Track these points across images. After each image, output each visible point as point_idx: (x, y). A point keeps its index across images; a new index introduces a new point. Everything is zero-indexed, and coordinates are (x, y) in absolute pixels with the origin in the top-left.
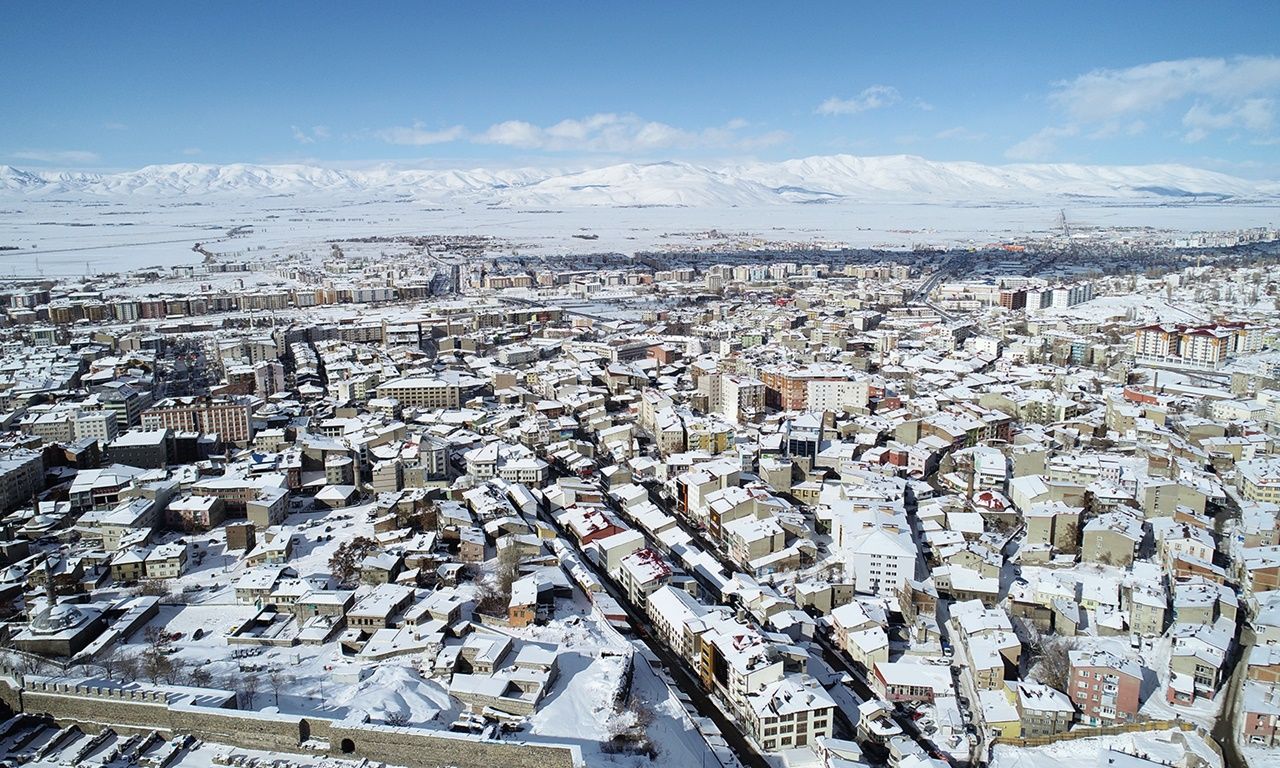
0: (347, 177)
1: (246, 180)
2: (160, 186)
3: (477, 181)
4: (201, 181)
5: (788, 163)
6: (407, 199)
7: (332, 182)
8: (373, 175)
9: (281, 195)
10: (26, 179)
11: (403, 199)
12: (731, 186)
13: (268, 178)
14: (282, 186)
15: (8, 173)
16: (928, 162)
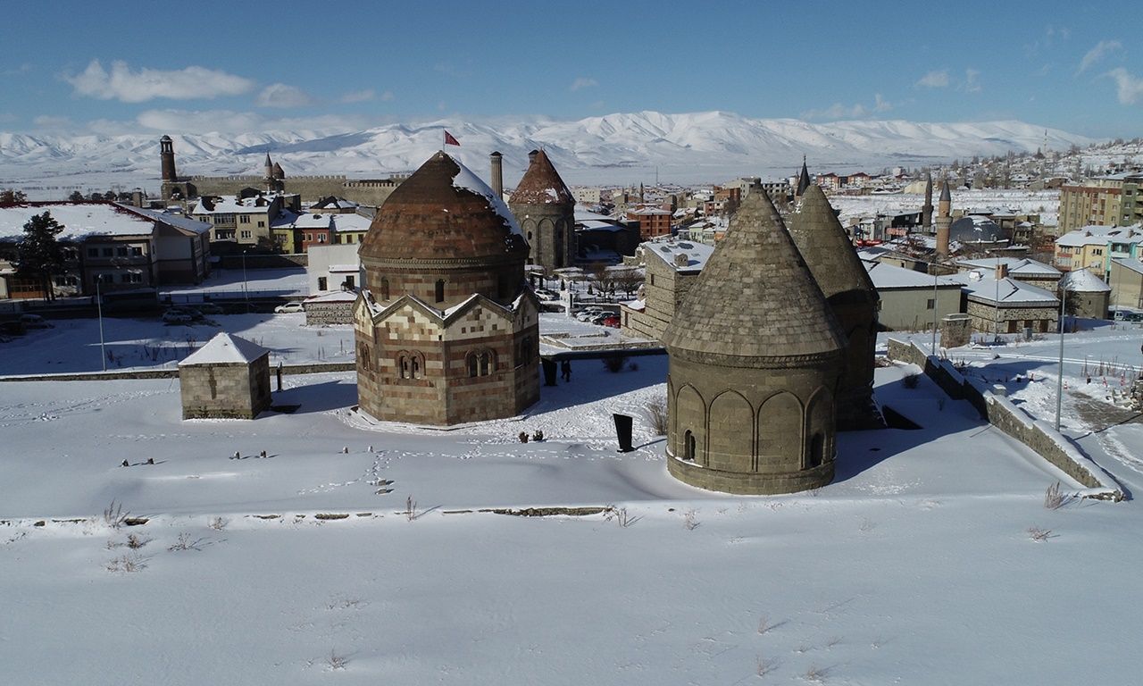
0: (46, 144)
3: (212, 147)
5: (584, 122)
6: (126, 168)
7: (28, 151)
8: (80, 140)
11: (119, 168)
12: (520, 148)
16: (746, 120)
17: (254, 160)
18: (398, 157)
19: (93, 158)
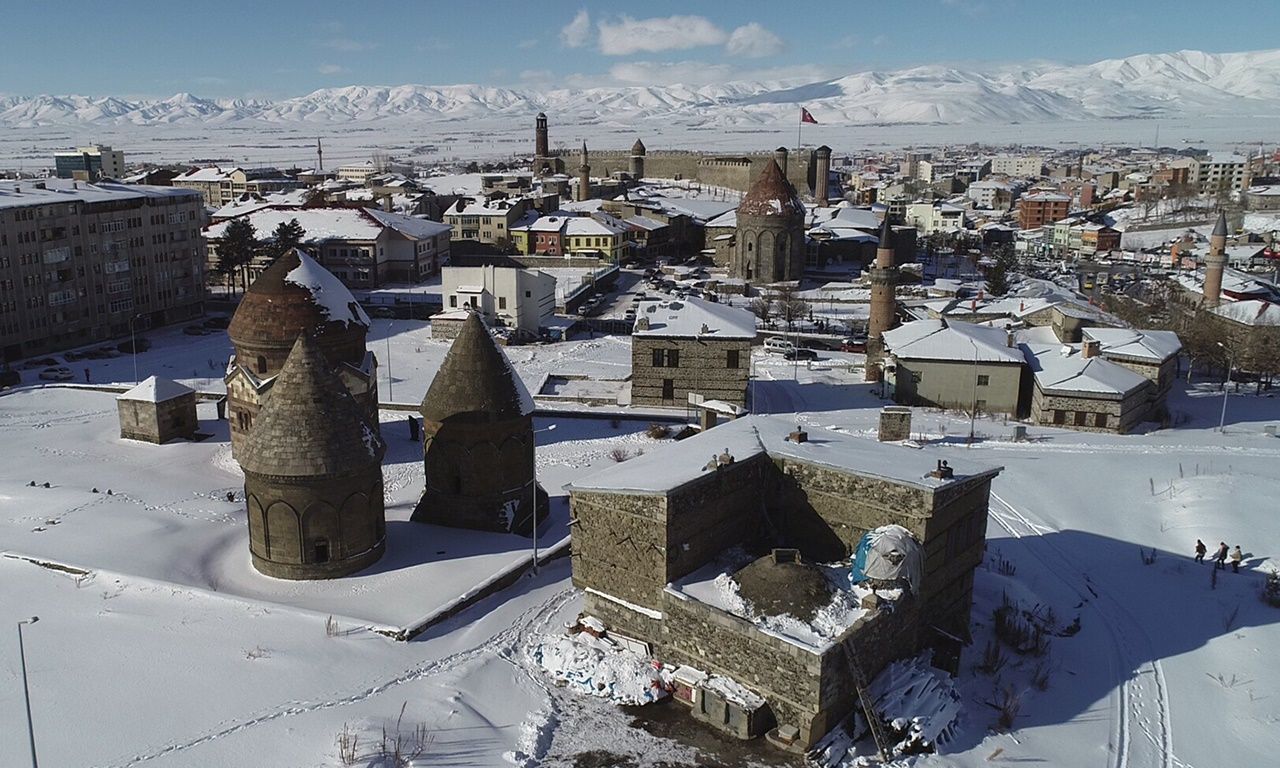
0: (525, 98)
1: (416, 103)
2: (329, 112)
3: (675, 99)
4: (371, 106)
5: (1099, 66)
6: (592, 121)
7: (509, 104)
9: (453, 120)
10: (205, 107)
11: (587, 121)
12: (1012, 98)
13: (439, 100)
14: (455, 109)
15: (188, 101)
17: (714, 113)
18: (869, 108)
19: (564, 111)
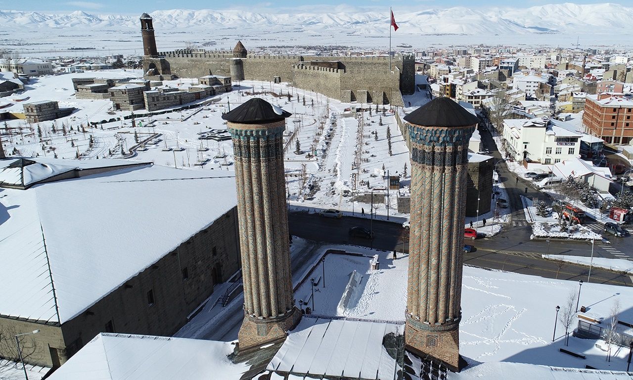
0: (266, 17)
1: (210, 19)
2: (162, 23)
3: (341, 20)
4: (185, 20)
6: (301, 30)
7: (258, 21)
8: (281, 16)
9: (229, 28)
10: (91, 19)
11: (298, 30)
12: (495, 23)
13: (221, 18)
14: (230, 23)
15: (82, 15)
16: (625, 8)
17: (360, 27)
18: (431, 26)
19: (286, 25)
